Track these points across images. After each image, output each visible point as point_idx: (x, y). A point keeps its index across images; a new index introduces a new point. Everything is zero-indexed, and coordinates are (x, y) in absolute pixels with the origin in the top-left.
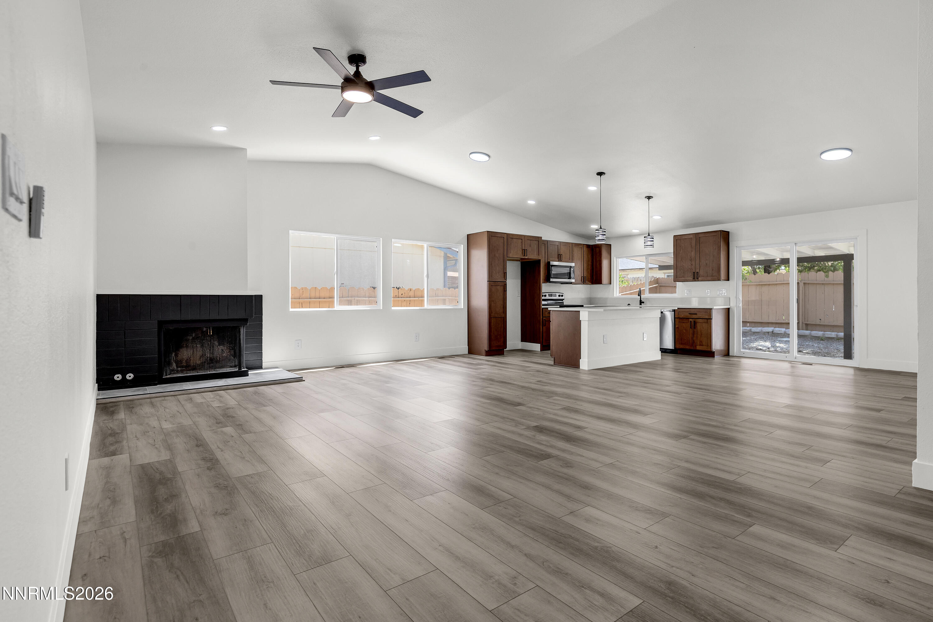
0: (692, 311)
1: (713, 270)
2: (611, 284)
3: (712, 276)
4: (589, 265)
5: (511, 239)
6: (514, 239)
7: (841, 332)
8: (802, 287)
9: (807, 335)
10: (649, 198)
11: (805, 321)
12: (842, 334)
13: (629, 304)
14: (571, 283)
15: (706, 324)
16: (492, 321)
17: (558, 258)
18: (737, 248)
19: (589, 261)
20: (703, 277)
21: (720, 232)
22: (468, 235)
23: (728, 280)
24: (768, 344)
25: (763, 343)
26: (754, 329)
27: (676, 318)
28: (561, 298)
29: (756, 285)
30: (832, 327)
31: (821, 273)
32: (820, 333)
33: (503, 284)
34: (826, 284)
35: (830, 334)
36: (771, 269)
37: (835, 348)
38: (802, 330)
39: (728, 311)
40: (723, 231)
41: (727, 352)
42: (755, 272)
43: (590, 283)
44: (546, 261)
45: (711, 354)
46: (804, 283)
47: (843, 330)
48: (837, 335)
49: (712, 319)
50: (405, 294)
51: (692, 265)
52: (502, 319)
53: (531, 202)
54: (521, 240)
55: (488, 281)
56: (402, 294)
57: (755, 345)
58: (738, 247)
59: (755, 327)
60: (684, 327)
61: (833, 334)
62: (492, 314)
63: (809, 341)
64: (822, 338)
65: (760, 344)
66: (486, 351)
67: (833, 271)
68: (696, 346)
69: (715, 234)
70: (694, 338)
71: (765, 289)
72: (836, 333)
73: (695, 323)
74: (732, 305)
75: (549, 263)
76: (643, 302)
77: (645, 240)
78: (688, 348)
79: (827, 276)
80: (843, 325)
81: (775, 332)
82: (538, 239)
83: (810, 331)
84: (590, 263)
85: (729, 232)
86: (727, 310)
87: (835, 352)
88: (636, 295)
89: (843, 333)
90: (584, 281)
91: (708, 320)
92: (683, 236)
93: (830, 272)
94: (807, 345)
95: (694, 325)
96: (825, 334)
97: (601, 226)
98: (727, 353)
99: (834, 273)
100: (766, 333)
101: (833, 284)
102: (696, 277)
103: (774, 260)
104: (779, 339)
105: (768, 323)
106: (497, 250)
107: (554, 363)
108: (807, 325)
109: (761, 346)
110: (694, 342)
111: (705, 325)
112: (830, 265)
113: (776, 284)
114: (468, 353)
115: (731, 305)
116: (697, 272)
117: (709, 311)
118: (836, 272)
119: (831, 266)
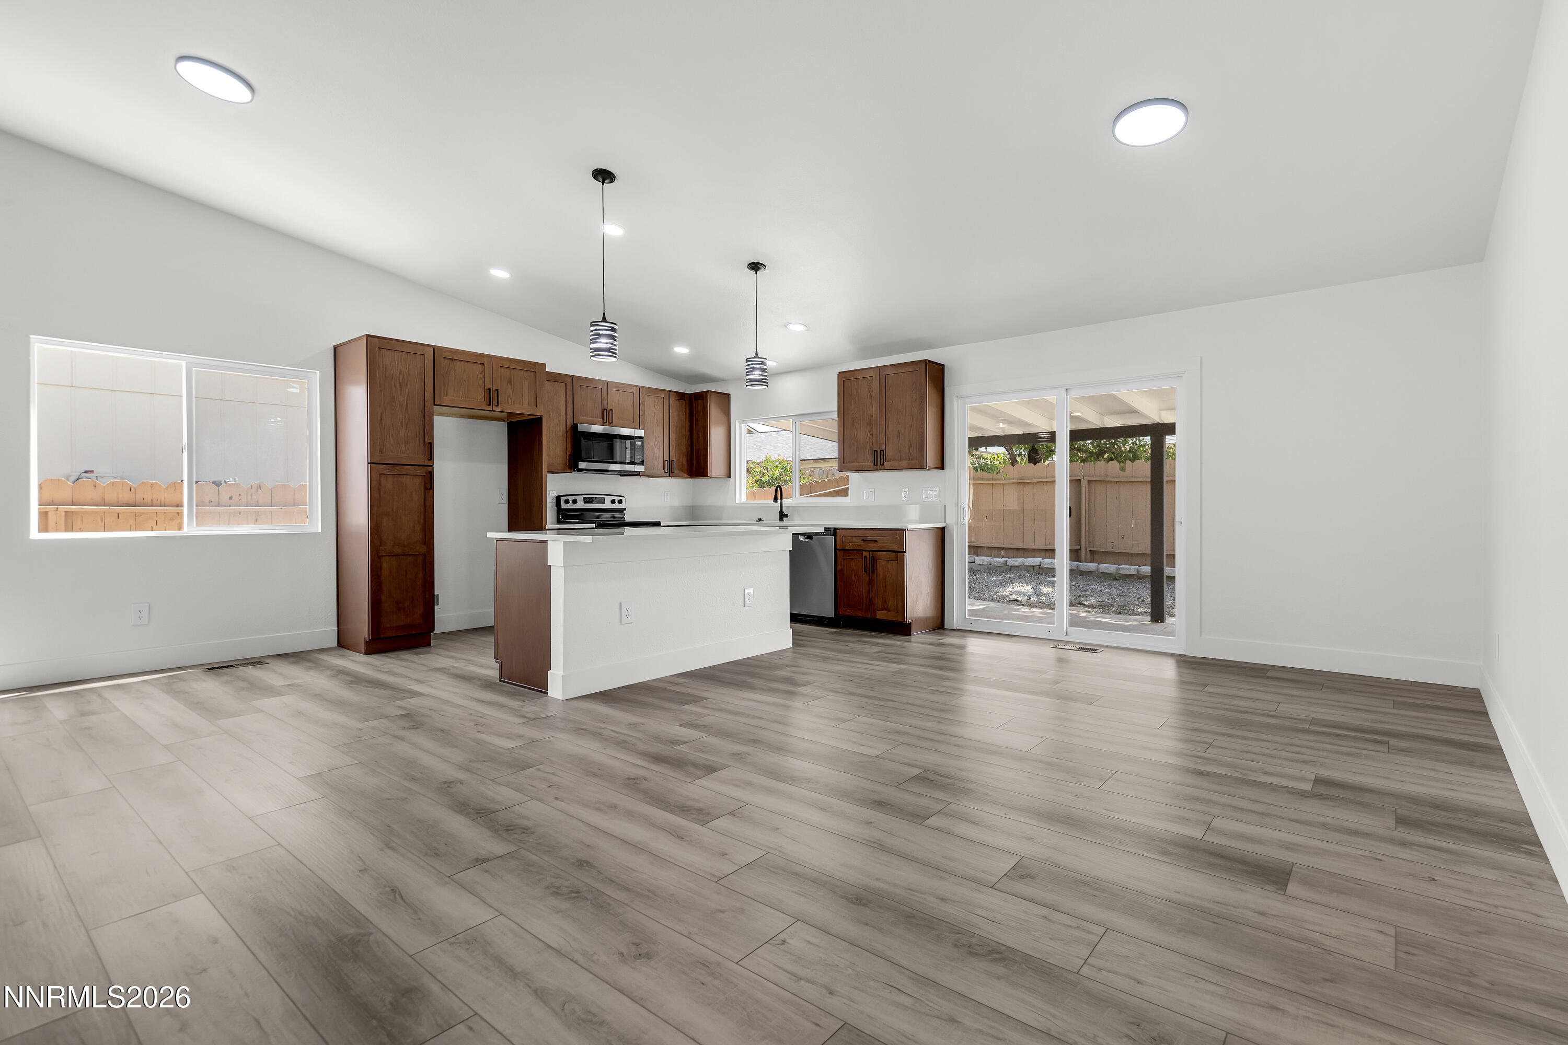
0: (869, 535)
1: (911, 445)
2: (729, 477)
3: (909, 459)
4: (683, 435)
5: (446, 361)
6: (458, 364)
7: (1144, 566)
8: (1086, 488)
9: (1092, 570)
10: (755, 267)
11: (1089, 547)
12: (1147, 569)
13: (760, 520)
14: (638, 474)
15: (894, 562)
16: (385, 565)
17: (603, 418)
18: (959, 400)
19: (682, 427)
20: (893, 461)
21: (924, 364)
22: (335, 348)
23: (942, 468)
24: (1029, 589)
25: (1021, 588)
26: (1012, 562)
27: (839, 549)
28: (616, 506)
29: (1017, 483)
30: (1130, 557)
31: (1114, 464)
32: (1110, 568)
33: (422, 471)
34: (1121, 482)
35: (1129, 569)
36: (1038, 455)
37: (1135, 594)
38: (1086, 561)
39: (941, 534)
40: (930, 361)
41: (940, 620)
42: (1013, 462)
43: (686, 475)
44: (570, 423)
45: (902, 629)
46: (1089, 481)
47: (1150, 562)
48: (1138, 571)
49: (905, 552)
50: (240, 497)
51: (872, 435)
52: (421, 558)
53: (500, 274)
54: (480, 367)
55: (370, 463)
56: (231, 498)
57: (1006, 591)
58: (960, 398)
59: (1014, 558)
60: (853, 569)
61: (1132, 569)
62: (382, 548)
63: (1096, 581)
64: (1115, 576)
65: (1018, 589)
66: (366, 641)
67: (1132, 460)
68: (875, 613)
69: (914, 368)
70: (872, 594)
71: (1028, 490)
72: (1137, 567)
73: (874, 560)
74: (950, 521)
75: (575, 426)
76: (787, 516)
77: (747, 367)
78: (861, 615)
79: (1123, 469)
80: (1149, 552)
81: (1043, 565)
82: (534, 369)
83: (1097, 564)
84: (685, 432)
85: (943, 366)
86: (940, 531)
87: (1136, 605)
88: (770, 500)
89: (1150, 568)
90: (670, 471)
91: (899, 554)
92: (856, 372)
93: (1128, 462)
94: (1093, 590)
95: (872, 565)
96: (1119, 568)
97: (604, 314)
98: (939, 624)
99: (1135, 463)
100: (1029, 569)
101: (1133, 482)
102: (879, 462)
103: (1036, 434)
104: (1048, 579)
105: (1034, 550)
106: (401, 386)
107: (501, 677)
108: (1092, 552)
109: (1019, 593)
110: (871, 600)
111: (891, 565)
112: (1128, 450)
113: (1046, 482)
114: (338, 646)
115: (947, 522)
116: (881, 450)
117: (899, 535)
118: (1137, 461)
119: (1130, 451)
